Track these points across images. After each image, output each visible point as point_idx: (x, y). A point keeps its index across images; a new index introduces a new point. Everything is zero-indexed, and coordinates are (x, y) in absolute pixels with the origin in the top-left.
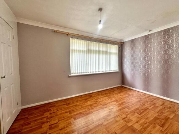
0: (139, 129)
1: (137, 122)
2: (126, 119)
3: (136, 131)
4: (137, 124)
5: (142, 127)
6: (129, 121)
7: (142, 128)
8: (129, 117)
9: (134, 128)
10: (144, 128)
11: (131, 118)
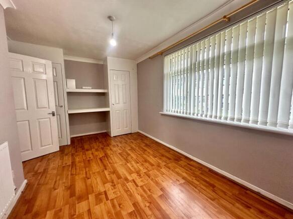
0: (77, 205)
1: (89, 211)
2: (104, 196)
3: (78, 200)
4: (86, 209)
5: (77, 213)
6: (98, 200)
7: (75, 212)
8: (105, 203)
9: (83, 201)
10: (74, 215)
11: (102, 205)
